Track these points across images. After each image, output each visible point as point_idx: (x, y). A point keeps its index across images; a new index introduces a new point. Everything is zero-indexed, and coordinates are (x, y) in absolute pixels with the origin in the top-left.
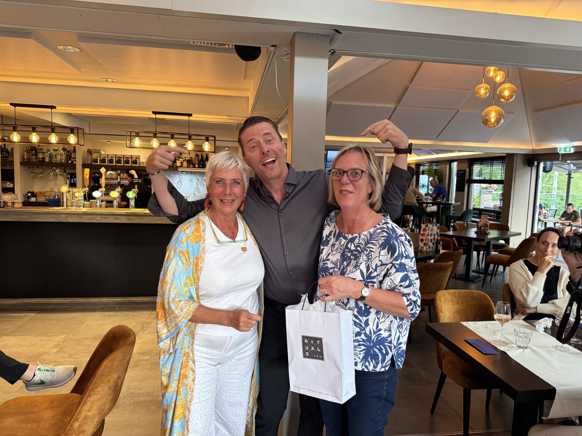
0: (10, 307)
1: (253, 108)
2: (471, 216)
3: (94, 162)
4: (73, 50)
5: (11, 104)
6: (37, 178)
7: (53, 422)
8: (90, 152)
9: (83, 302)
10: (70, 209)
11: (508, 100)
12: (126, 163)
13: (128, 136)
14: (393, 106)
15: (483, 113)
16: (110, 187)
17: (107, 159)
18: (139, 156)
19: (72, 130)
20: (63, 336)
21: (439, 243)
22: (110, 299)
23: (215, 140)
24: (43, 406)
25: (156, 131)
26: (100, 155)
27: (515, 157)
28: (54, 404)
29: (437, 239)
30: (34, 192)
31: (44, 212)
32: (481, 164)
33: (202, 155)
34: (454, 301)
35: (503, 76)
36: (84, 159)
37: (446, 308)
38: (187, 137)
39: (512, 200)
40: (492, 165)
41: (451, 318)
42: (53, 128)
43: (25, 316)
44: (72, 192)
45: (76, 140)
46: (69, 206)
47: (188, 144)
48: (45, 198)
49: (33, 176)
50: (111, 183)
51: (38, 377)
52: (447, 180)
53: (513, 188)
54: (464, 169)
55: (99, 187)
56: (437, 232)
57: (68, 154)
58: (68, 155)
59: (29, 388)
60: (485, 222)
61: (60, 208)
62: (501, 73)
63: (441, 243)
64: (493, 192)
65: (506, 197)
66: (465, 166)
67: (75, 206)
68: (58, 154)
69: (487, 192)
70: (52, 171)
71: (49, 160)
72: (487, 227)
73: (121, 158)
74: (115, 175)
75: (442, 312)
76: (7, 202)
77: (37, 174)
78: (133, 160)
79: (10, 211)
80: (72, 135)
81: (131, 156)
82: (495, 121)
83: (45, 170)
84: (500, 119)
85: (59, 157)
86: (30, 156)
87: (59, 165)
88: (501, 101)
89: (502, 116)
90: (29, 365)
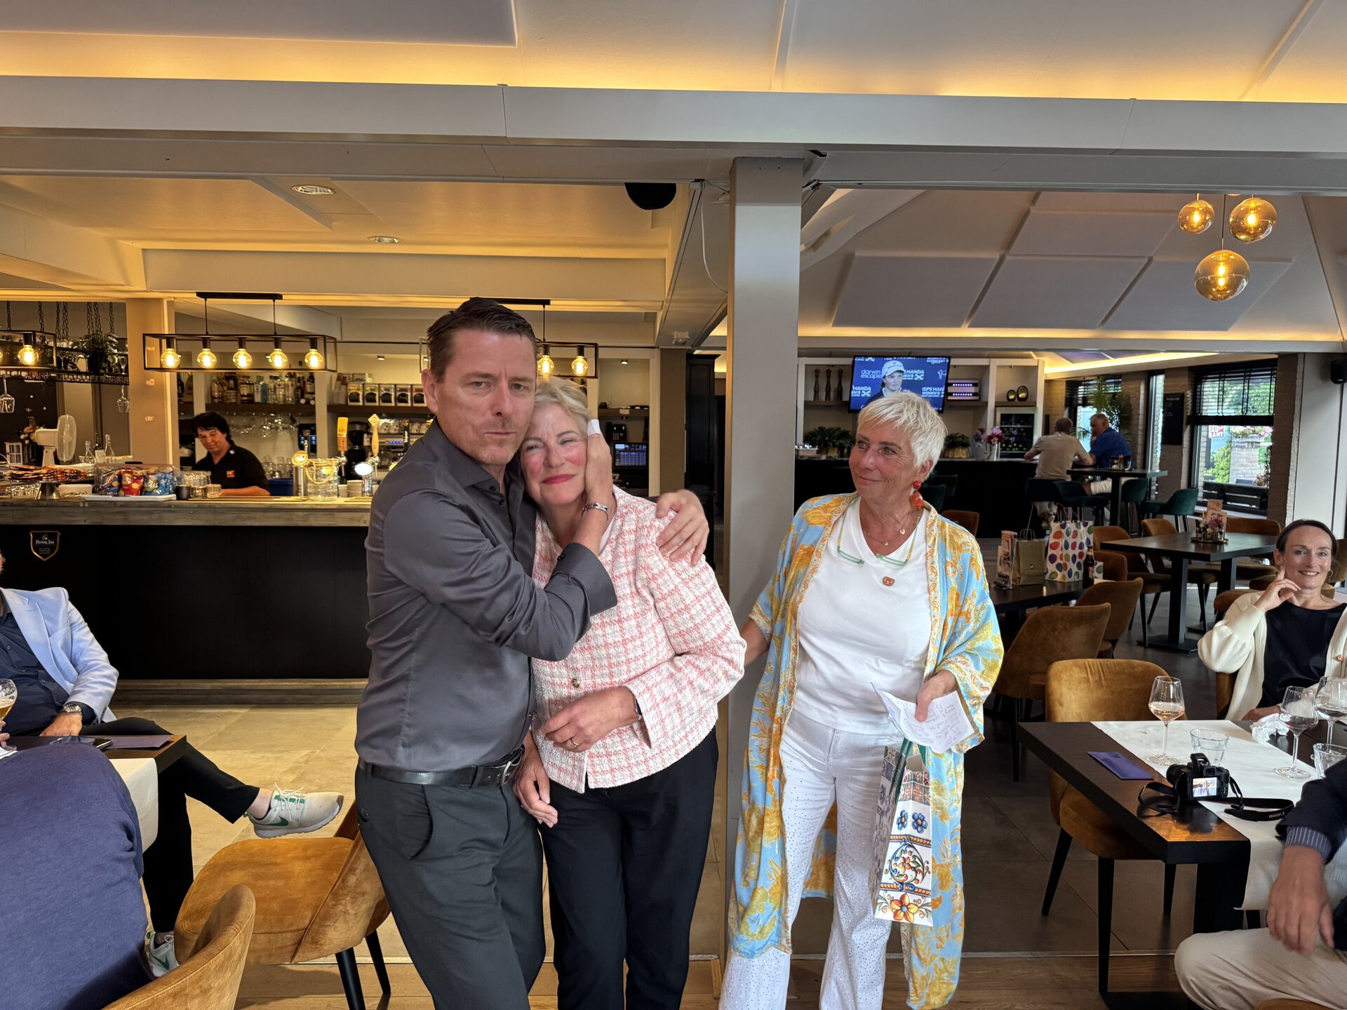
0: (201, 696)
1: (673, 285)
2: (1193, 502)
3: (351, 401)
4: (320, 191)
5: (199, 294)
7: (309, 880)
8: (342, 380)
9: (338, 687)
10: (313, 500)
11: (1255, 236)
12: (417, 402)
14: (997, 256)
15: (1198, 268)
17: (377, 393)
19: (313, 342)
20: (304, 752)
21: (1094, 564)
23: (596, 354)
24: (289, 855)
26: (363, 385)
27: (1300, 361)
28: (309, 853)
29: (1088, 556)
31: (263, 506)
32: (1222, 378)
34: (1091, 681)
36: (331, 395)
37: (1073, 697)
39: (1293, 464)
40: (1247, 379)
41: (1078, 715)
42: (276, 337)
43: (230, 713)
44: (316, 467)
45: (322, 360)
46: (311, 493)
50: (390, 444)
51: (277, 812)
52: (1141, 418)
53: (1295, 435)
54: (1182, 391)
55: (368, 454)
56: (1088, 540)
57: (299, 384)
58: (298, 388)
59: (261, 832)
60: (1216, 516)
61: (292, 498)
63: (1100, 564)
65: (1280, 458)
66: (1183, 385)
67: (321, 494)
68: (279, 385)
69: (1246, 445)
70: (269, 421)
71: (262, 399)
72: (1220, 527)
73: (405, 390)
74: (395, 427)
75: (1061, 705)
76: (195, 489)
79: (201, 507)
80: (313, 351)
82: (1227, 285)
83: (253, 419)
84: (1239, 280)
85: (281, 392)
86: (224, 391)
87: (280, 409)
88: (1239, 239)
89: (1243, 273)
90: (261, 790)
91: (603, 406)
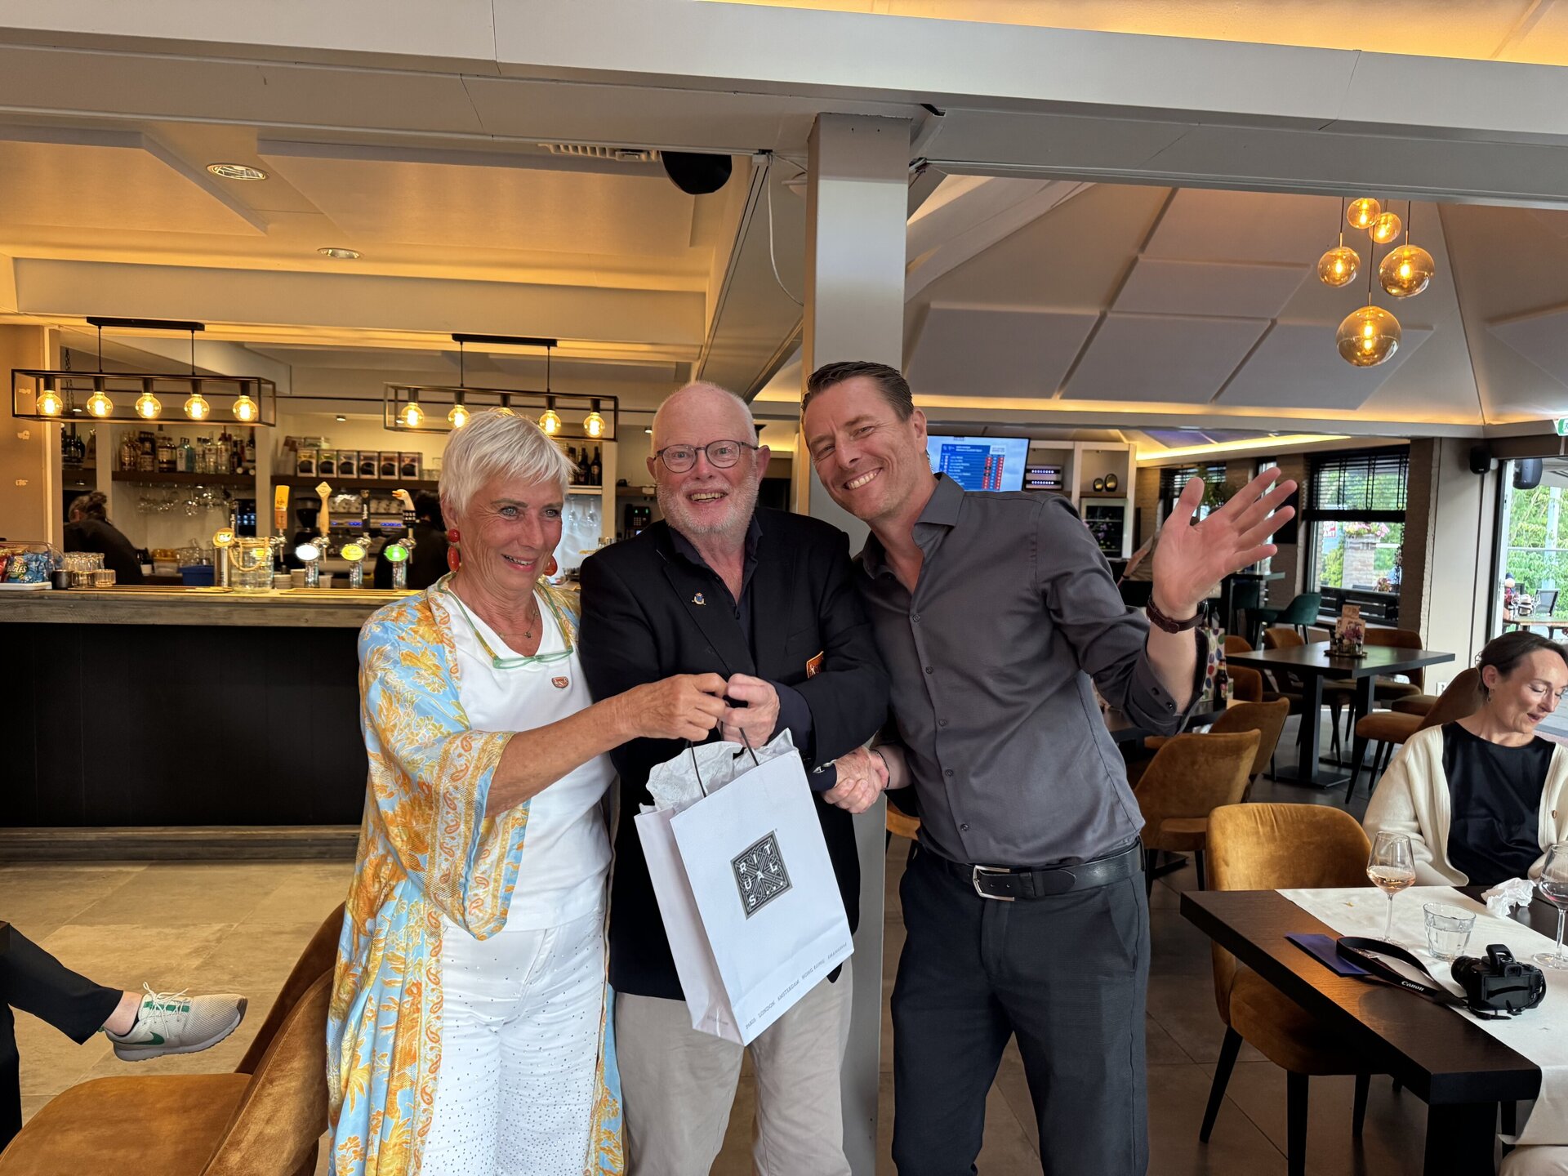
0: (82, 850)
1: (716, 323)
2: (1315, 611)
3: (302, 471)
4: (247, 174)
5: (90, 320)
6: (157, 512)
8: (291, 444)
9: (268, 838)
10: (239, 592)
11: (1410, 290)
12: (386, 473)
13: (390, 401)
14: (1096, 313)
15: (1342, 327)
16: (341, 536)
17: (335, 462)
18: (419, 453)
19: (244, 386)
20: (217, 927)
21: (1225, 682)
22: (340, 829)
23: (616, 410)
25: (462, 385)
26: (318, 451)
27: (1436, 447)
28: (191, 1100)
29: (1219, 671)
30: (146, 551)
31: (170, 599)
32: (1342, 467)
33: (584, 450)
34: (1261, 833)
35: (1395, 226)
36: (276, 464)
37: (1240, 854)
38: (543, 402)
39: (1428, 566)
40: (1372, 469)
41: (1252, 879)
42: (196, 381)
43: (120, 873)
44: (244, 548)
45: (256, 410)
46: (235, 583)
47: (546, 418)
48: (175, 565)
49: (145, 509)
50: (346, 526)
51: (147, 1026)
53: (1430, 532)
55: (317, 533)
56: (1219, 652)
57: (235, 450)
58: (234, 454)
59: (123, 1056)
60: (1352, 625)
61: (211, 589)
62: (1391, 217)
63: (1231, 680)
64: (1377, 546)
65: (1413, 559)
66: (1298, 475)
67: (250, 584)
68: (210, 450)
69: (1361, 545)
70: (195, 495)
71: (187, 467)
72: (1359, 639)
73: (371, 458)
74: (357, 505)
75: (1227, 864)
76: (78, 575)
77: (155, 502)
78: (403, 464)
79: (83, 598)
80: (244, 399)
81: (400, 453)
82: (1374, 348)
83: (175, 492)
84: (1389, 343)
85: (212, 459)
86: (137, 456)
87: (211, 480)
88: (1390, 294)
89: (1393, 335)
90: (124, 993)
91: (621, 484)
